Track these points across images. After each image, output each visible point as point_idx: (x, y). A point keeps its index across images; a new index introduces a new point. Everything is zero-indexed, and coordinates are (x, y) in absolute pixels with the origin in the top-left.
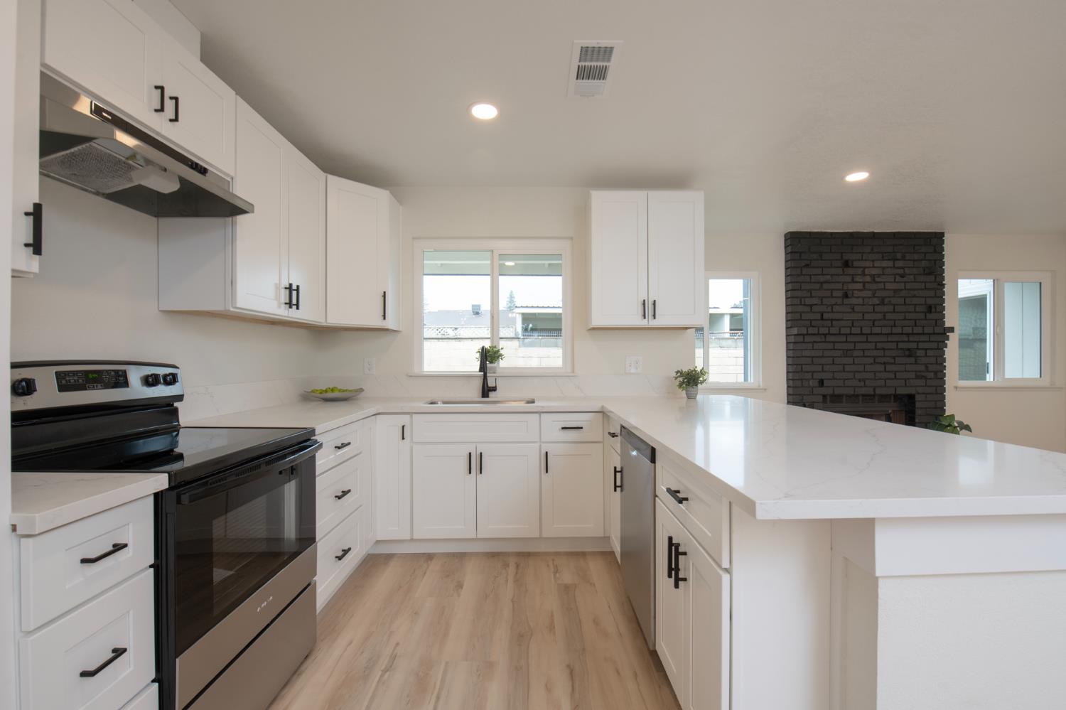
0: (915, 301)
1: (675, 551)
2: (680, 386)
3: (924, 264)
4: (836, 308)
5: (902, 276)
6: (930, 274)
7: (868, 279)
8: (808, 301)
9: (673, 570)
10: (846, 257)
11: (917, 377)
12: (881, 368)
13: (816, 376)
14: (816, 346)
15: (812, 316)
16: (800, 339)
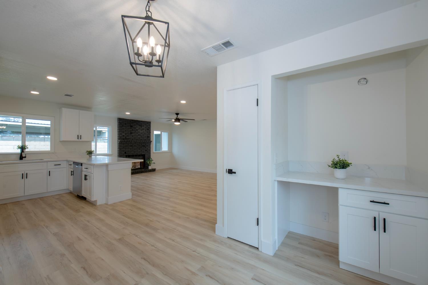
0: (145, 135)
1: (86, 176)
2: (87, 154)
3: (147, 128)
4: (129, 136)
5: (143, 130)
6: (148, 130)
7: (136, 130)
8: (123, 134)
9: (86, 179)
10: (132, 125)
11: (146, 151)
12: (138, 149)
13: (125, 151)
14: (124, 144)
15: (124, 138)
16: (121, 143)
